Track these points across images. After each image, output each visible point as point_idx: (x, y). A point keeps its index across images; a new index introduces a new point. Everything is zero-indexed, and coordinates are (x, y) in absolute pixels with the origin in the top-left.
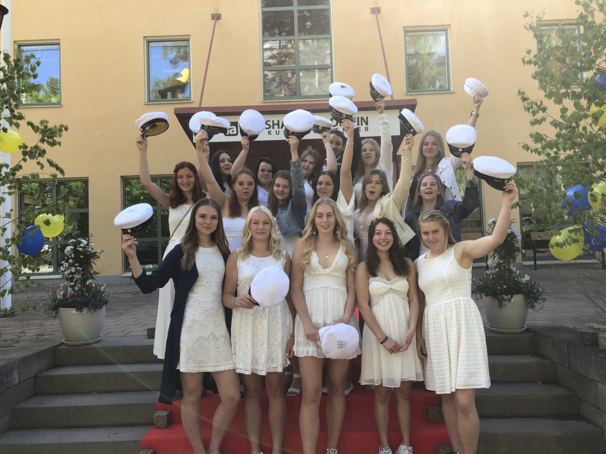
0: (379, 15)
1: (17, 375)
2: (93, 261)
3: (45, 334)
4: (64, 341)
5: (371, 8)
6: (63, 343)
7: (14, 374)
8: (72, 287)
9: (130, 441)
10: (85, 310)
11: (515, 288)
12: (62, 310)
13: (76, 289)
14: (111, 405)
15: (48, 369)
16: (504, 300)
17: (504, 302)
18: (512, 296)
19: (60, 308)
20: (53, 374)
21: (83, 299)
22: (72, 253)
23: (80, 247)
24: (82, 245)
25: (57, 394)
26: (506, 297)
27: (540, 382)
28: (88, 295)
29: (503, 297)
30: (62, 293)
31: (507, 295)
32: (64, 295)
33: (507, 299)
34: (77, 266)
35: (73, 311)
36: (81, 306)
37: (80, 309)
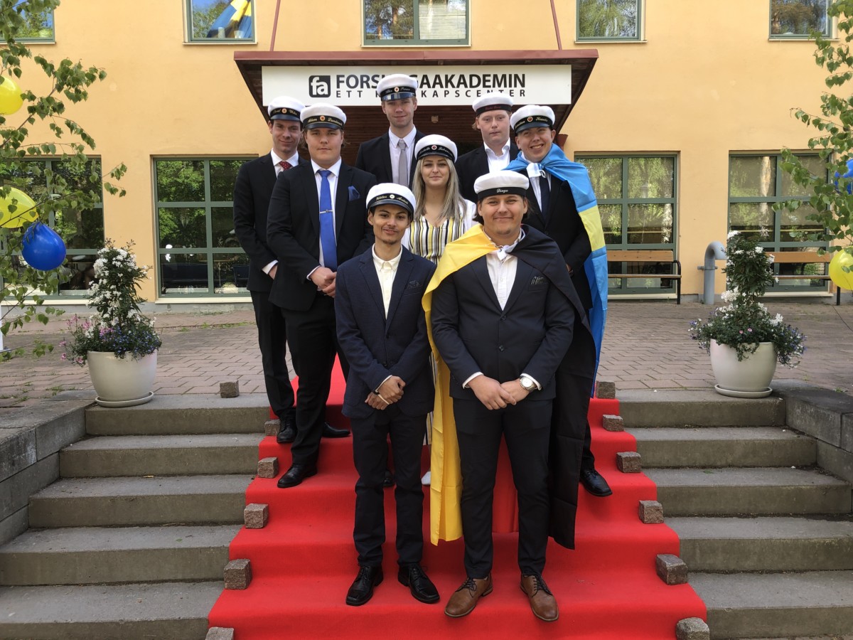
1: (34, 450)
2: (135, 281)
3: (63, 387)
4: (96, 400)
6: (96, 402)
7: (28, 448)
8: (106, 320)
9: (213, 548)
10: (128, 355)
11: (763, 334)
12: (92, 354)
13: (113, 323)
14: (179, 496)
15: (76, 441)
16: (745, 350)
17: (745, 353)
18: (758, 345)
19: (89, 352)
20: (86, 448)
21: (125, 338)
22: (106, 270)
23: (117, 260)
24: (119, 257)
25: (94, 477)
26: (748, 346)
27: (793, 467)
28: (132, 333)
29: (744, 347)
30: (91, 329)
31: (749, 344)
32: (96, 332)
33: (750, 349)
34: (113, 290)
35: (110, 356)
36: (123, 349)
37: (120, 354)
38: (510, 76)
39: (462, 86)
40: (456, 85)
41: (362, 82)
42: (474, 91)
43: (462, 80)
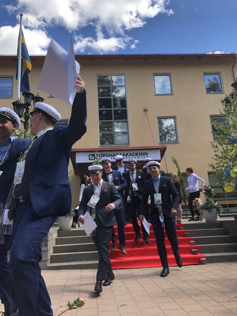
0: (147, 112)
11: (213, 207)
12: (60, 217)
27: (224, 235)
33: (211, 210)
35: (64, 217)
37: (67, 216)
38: (143, 153)
39: (131, 156)
42: (134, 157)
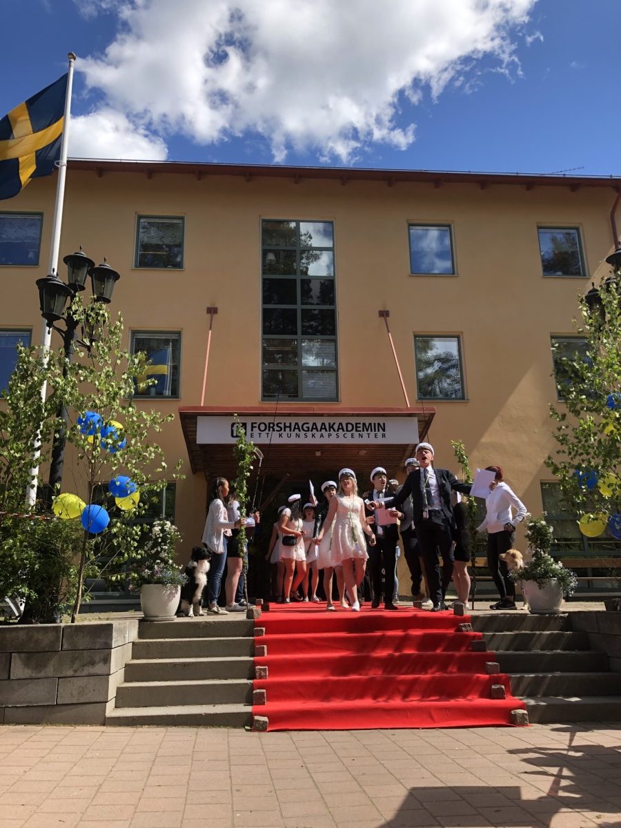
0: (388, 318)
5: (380, 311)
6: (143, 619)
8: (158, 564)
12: (146, 587)
17: (542, 585)
19: (143, 585)
22: (160, 533)
23: (166, 528)
27: (576, 650)
29: (540, 581)
31: (544, 579)
33: (545, 582)
34: (163, 545)
38: (375, 424)
40: (336, 429)
41: (269, 427)
42: (349, 434)
43: (341, 427)
